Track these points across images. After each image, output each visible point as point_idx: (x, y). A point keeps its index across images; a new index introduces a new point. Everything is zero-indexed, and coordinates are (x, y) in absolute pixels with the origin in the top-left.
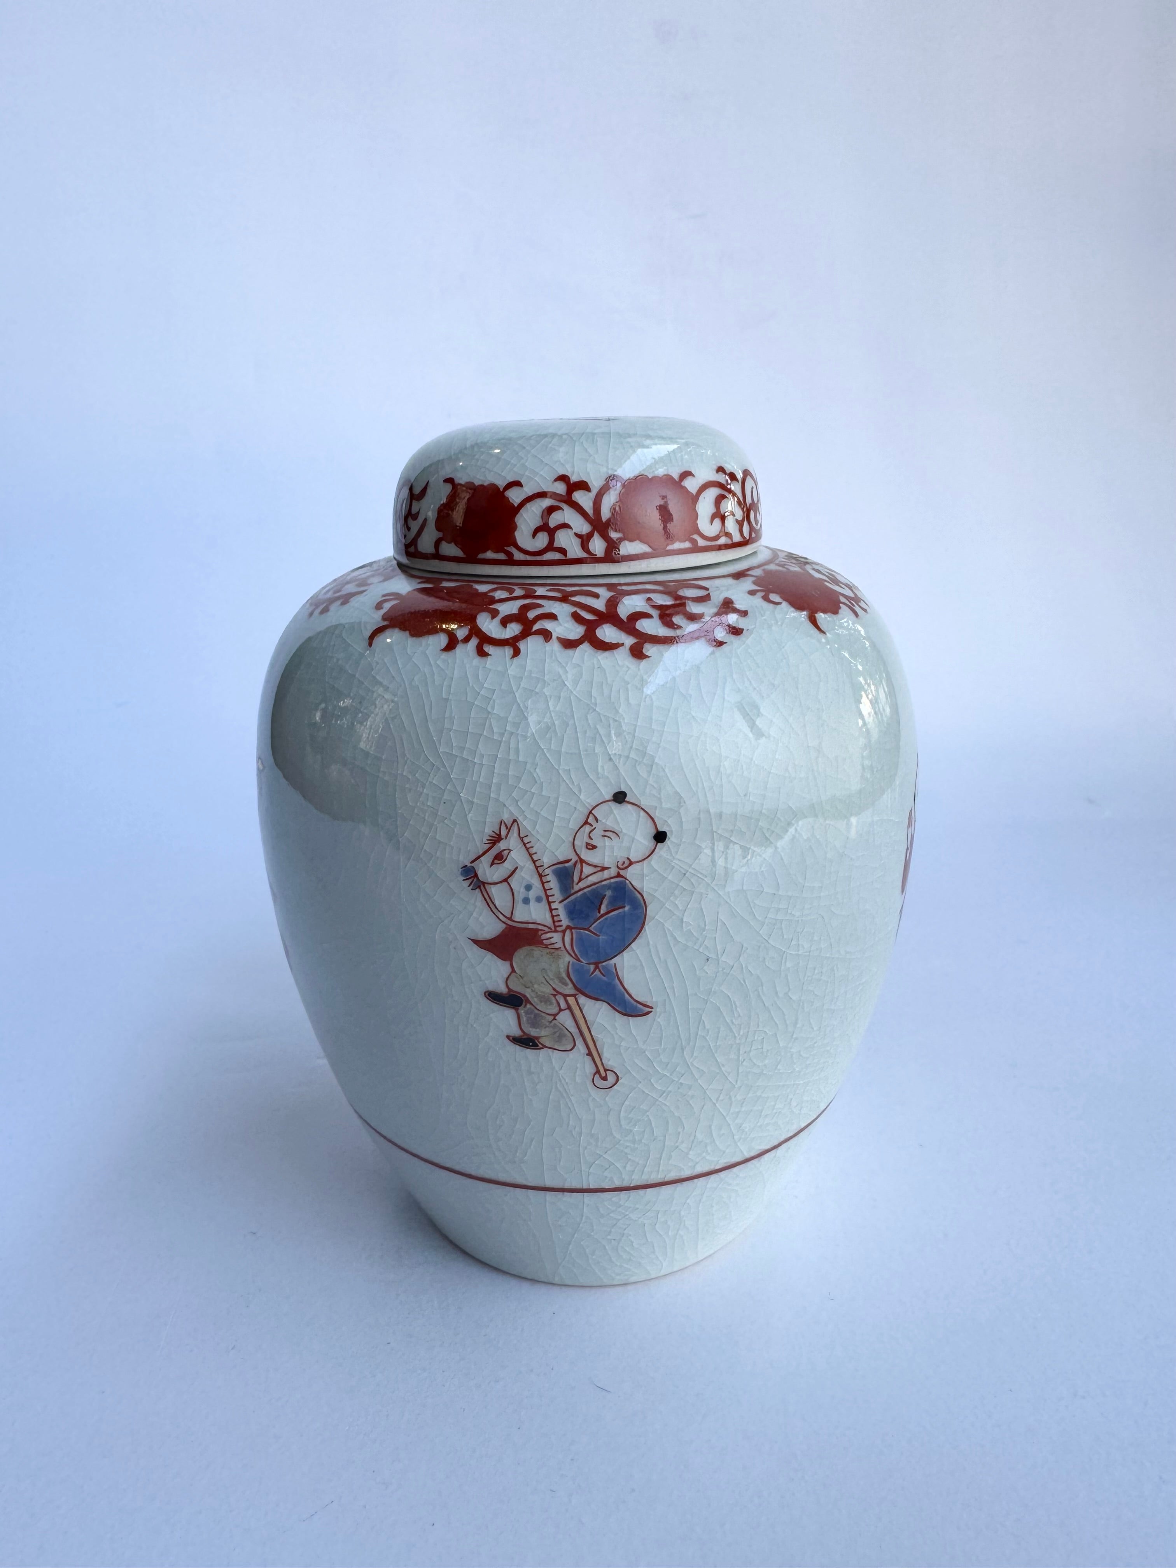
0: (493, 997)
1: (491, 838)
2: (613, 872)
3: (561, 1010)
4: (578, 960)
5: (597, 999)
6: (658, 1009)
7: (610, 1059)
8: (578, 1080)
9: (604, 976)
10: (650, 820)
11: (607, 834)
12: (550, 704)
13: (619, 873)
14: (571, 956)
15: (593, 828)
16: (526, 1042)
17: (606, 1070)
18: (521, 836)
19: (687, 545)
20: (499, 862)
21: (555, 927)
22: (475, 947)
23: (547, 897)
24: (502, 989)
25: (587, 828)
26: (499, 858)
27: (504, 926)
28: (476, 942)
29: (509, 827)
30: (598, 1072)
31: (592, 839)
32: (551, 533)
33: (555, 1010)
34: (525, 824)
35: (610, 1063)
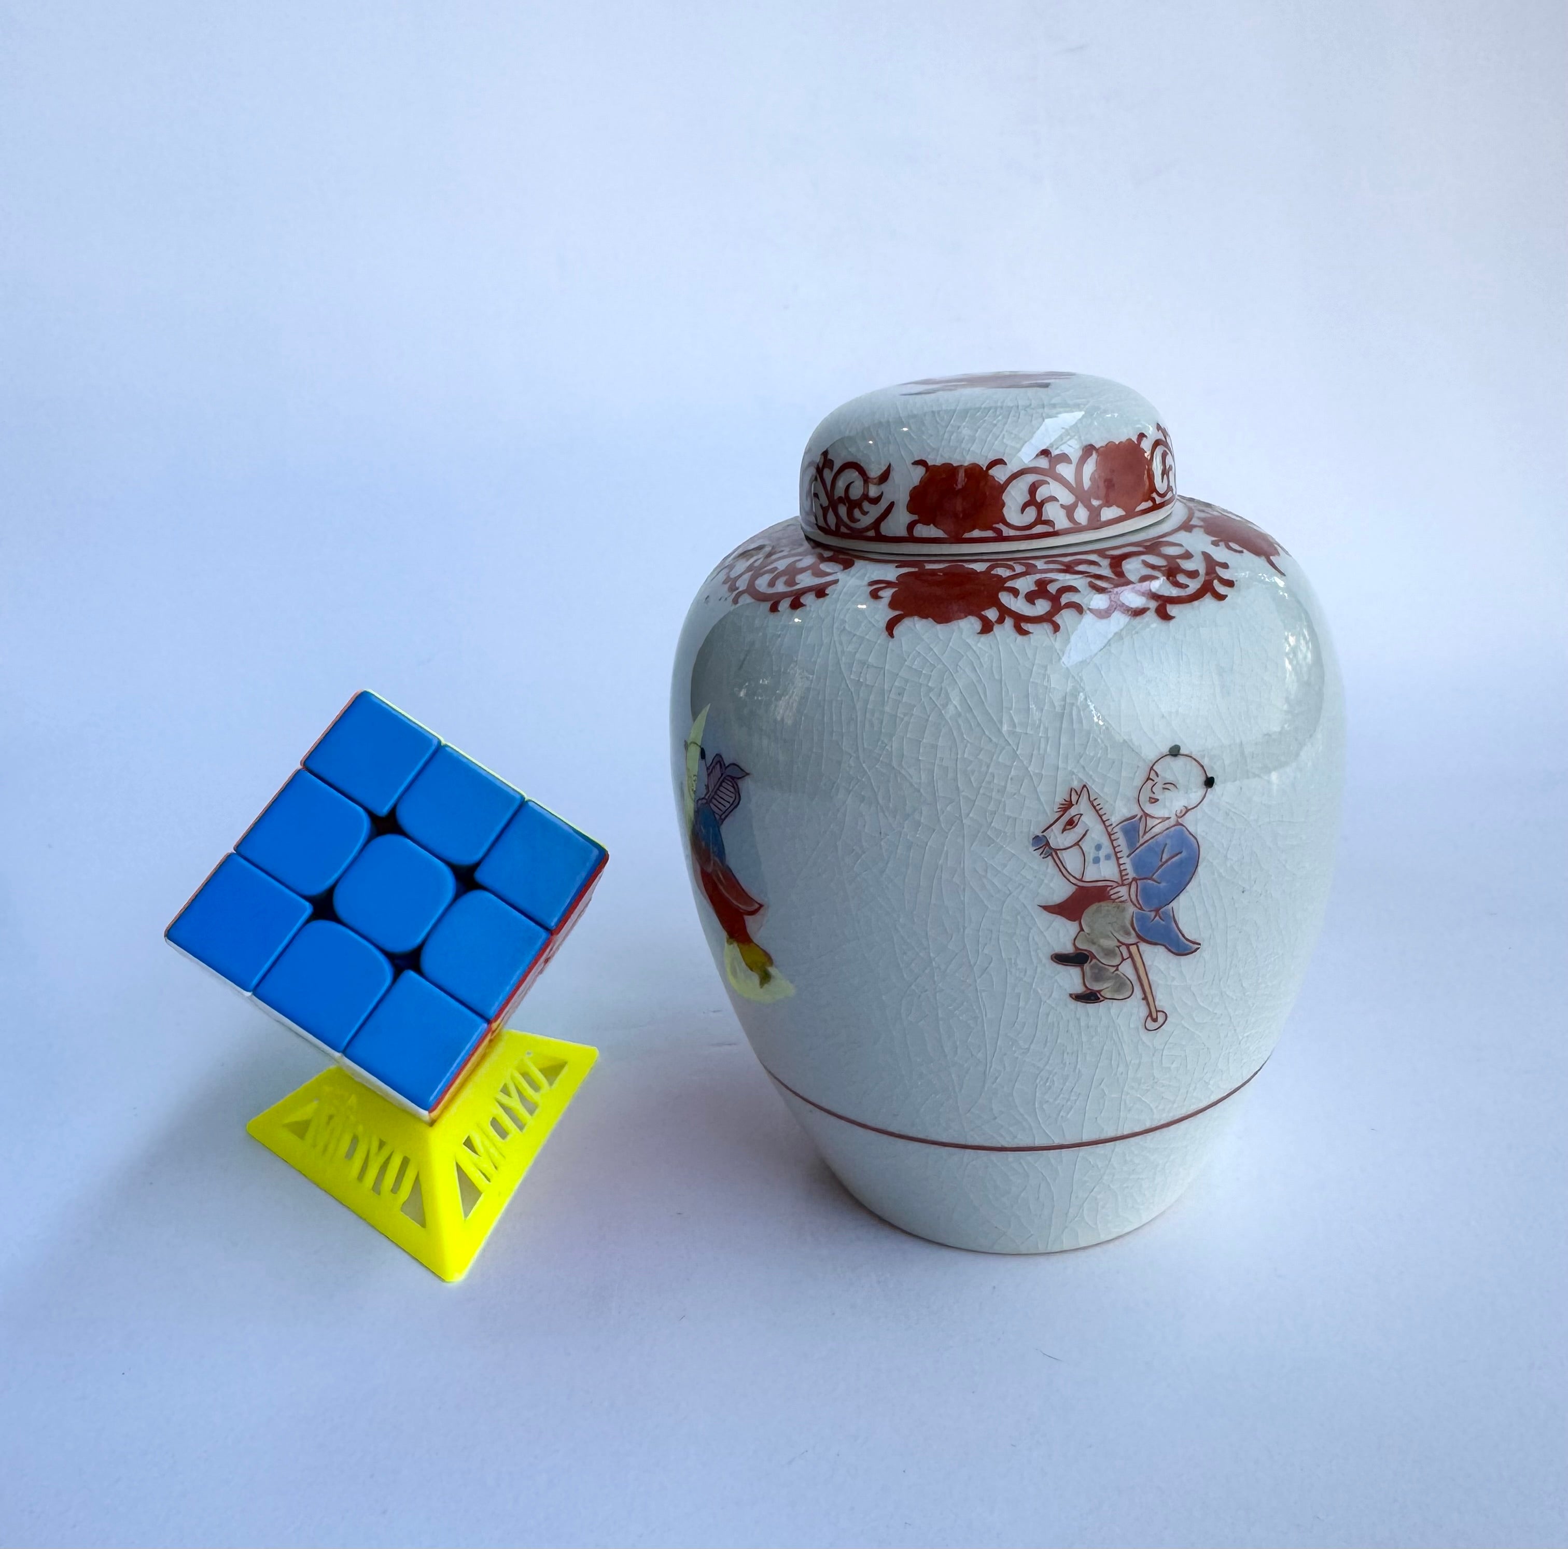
0: (1061, 959)
1: (1062, 806)
2: (1172, 821)
3: (1123, 960)
4: (1141, 909)
5: (1156, 944)
6: (1204, 945)
7: (1162, 1001)
8: (1132, 1026)
9: (1163, 920)
10: (1200, 768)
11: (1167, 786)
12: (1102, 672)
13: (1177, 821)
14: (1135, 905)
15: (1155, 782)
16: (1089, 997)
17: (1157, 1011)
18: (1091, 799)
19: (1149, 504)
20: (1071, 827)
21: (1123, 881)
22: (1045, 914)
23: (1116, 853)
24: (1069, 949)
25: (1150, 783)
26: (1071, 823)
27: (1074, 888)
28: (1047, 908)
29: (1079, 793)
30: (1150, 1014)
31: (1154, 793)
32: (1040, 506)
33: (1116, 962)
34: (1094, 788)
35: (1161, 1004)
